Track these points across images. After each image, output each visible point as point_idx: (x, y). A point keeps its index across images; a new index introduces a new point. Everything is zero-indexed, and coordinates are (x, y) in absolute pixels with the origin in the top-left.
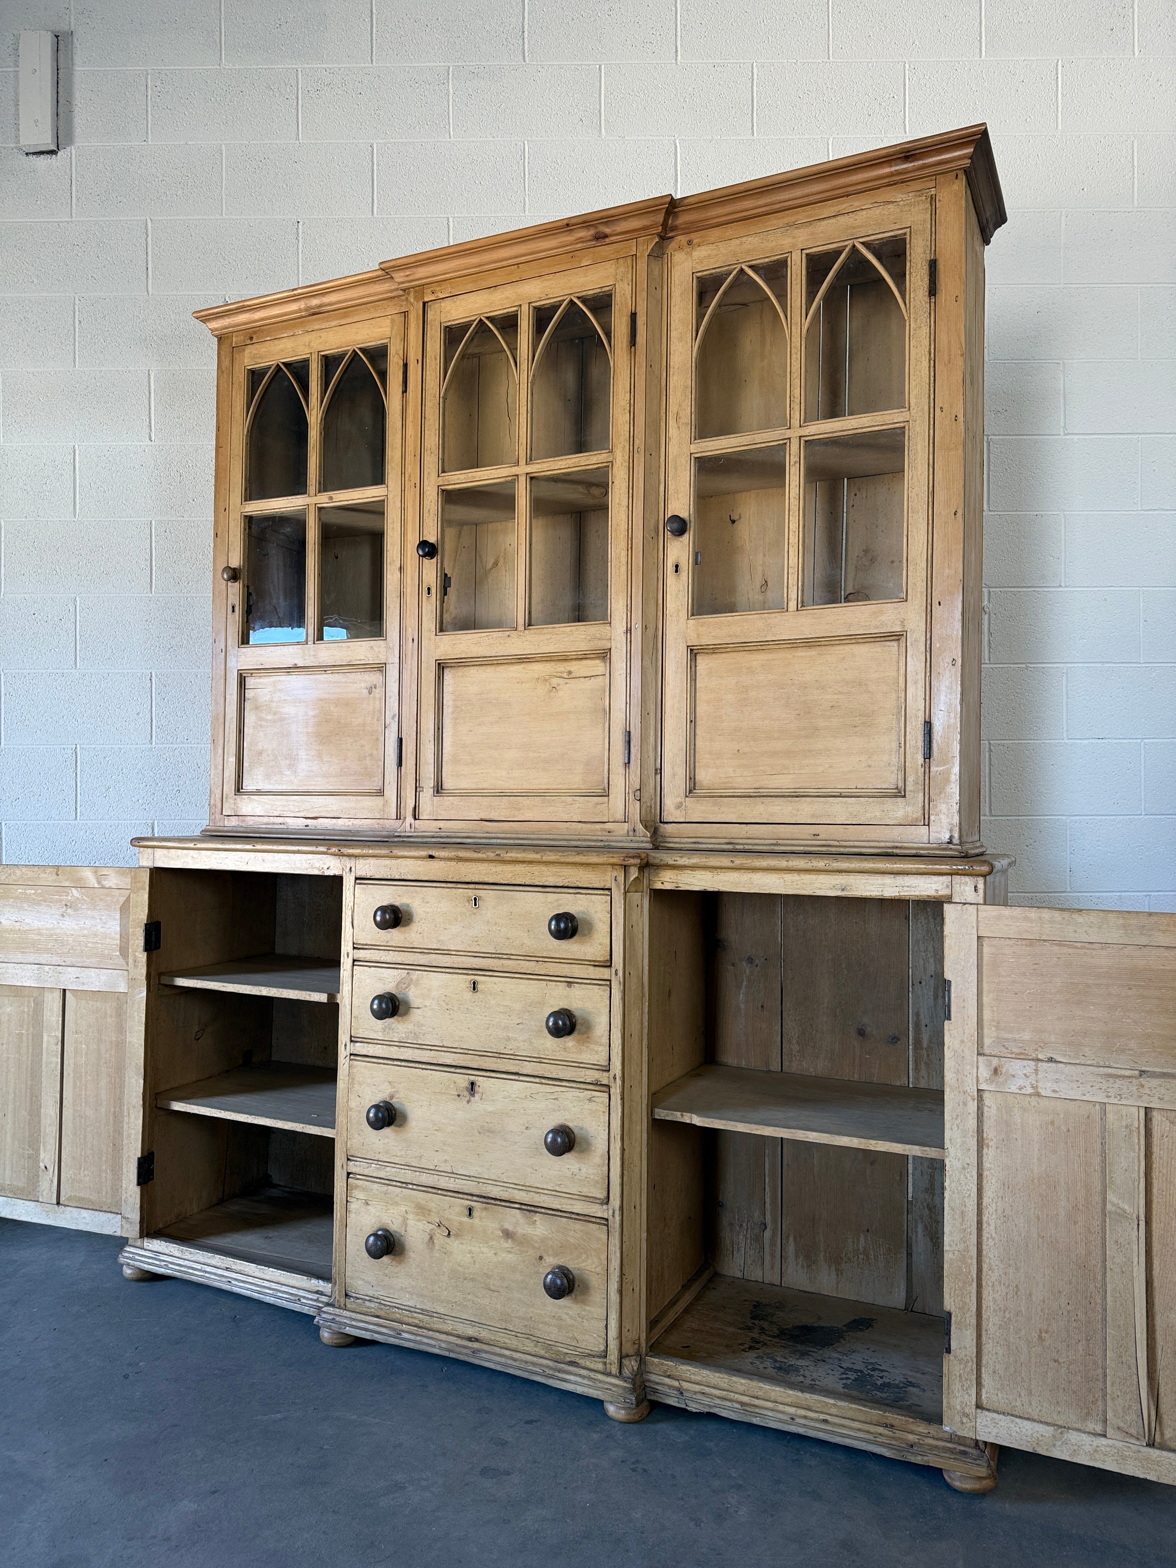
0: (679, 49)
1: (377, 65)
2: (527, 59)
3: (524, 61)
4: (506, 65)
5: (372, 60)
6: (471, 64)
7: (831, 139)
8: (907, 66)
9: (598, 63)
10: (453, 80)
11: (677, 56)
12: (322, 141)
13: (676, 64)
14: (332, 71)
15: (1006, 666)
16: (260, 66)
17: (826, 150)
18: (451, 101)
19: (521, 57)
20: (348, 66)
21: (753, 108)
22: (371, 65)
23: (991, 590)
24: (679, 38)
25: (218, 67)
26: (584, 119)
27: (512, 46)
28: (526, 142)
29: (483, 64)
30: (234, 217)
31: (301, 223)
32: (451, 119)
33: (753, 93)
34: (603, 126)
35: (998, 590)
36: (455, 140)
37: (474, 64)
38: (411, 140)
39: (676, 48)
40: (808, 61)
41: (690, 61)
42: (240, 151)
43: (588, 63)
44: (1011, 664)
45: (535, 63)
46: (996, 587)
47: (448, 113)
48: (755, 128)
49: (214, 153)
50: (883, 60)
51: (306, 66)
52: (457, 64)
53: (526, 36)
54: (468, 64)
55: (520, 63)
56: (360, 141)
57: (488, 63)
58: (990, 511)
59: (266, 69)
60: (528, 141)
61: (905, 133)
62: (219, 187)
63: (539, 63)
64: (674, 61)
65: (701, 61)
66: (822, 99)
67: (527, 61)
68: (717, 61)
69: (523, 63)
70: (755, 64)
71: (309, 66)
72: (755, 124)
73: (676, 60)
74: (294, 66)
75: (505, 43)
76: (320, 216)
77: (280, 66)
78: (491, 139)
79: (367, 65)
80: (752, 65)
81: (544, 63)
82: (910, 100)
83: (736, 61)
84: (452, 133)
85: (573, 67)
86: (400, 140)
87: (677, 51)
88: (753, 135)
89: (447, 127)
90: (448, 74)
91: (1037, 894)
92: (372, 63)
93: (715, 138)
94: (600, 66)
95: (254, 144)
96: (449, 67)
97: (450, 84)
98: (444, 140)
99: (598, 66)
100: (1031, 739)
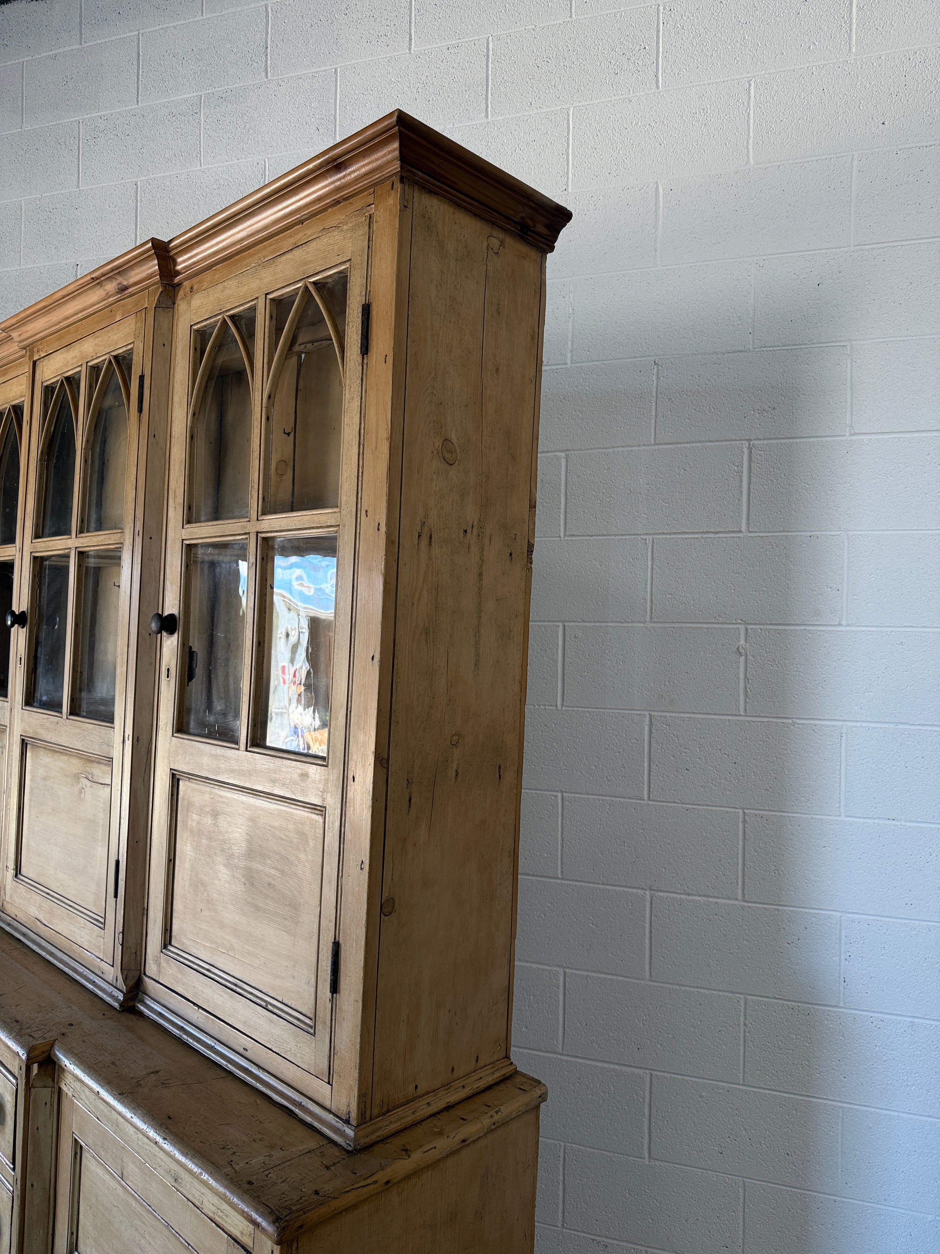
0: (413, 37)
1: (141, 105)
2: (269, 74)
3: (267, 78)
4: (250, 85)
5: (138, 102)
6: (220, 89)
7: (572, 108)
8: (661, 8)
9: (334, 67)
10: (204, 109)
11: (410, 44)
12: (98, 186)
13: (410, 53)
14: (106, 118)
15: (767, 720)
16: (51, 123)
17: (566, 122)
18: (202, 129)
19: (264, 74)
20: (119, 110)
21: (487, 88)
22: (137, 106)
23: (749, 627)
24: (413, 24)
25: (20, 130)
26: (320, 127)
27: (256, 65)
28: (267, 160)
29: (231, 87)
30: (29, 267)
31: (79, 266)
32: (202, 147)
33: (487, 70)
34: (338, 132)
35: (758, 627)
36: (205, 167)
37: (223, 88)
38: (168, 174)
39: (411, 36)
40: (548, 24)
41: (424, 48)
42: (35, 205)
43: (325, 68)
44: (773, 717)
45: (276, 78)
46: (756, 624)
47: (200, 142)
48: (489, 109)
49: (16, 209)
50: (634, 7)
51: (86, 116)
52: (208, 91)
53: (269, 51)
54: (217, 89)
55: (262, 80)
56: (127, 181)
57: (234, 86)
58: (750, 532)
59: (55, 125)
60: (268, 158)
61: (658, 87)
62: (19, 240)
63: (280, 77)
64: (407, 51)
65: (434, 45)
66: (562, 64)
67: (269, 78)
68: (451, 43)
69: (266, 80)
70: (490, 39)
71: (88, 116)
72: (489, 106)
73: (410, 49)
74: (76, 118)
75: (250, 63)
76: (94, 258)
77: (66, 121)
78: (236, 161)
79: (134, 107)
80: (488, 40)
81: (284, 76)
82: (663, 48)
83: (471, 39)
84: (202, 160)
85: (311, 75)
86: (159, 175)
87: (411, 39)
88: (487, 116)
89: (199, 156)
90: (201, 103)
91: (799, 1004)
92: (138, 104)
93: (448, 127)
94: (336, 70)
95: (45, 197)
96: (201, 96)
97: (202, 113)
98: (196, 169)
99: (334, 70)
100: (797, 813)
